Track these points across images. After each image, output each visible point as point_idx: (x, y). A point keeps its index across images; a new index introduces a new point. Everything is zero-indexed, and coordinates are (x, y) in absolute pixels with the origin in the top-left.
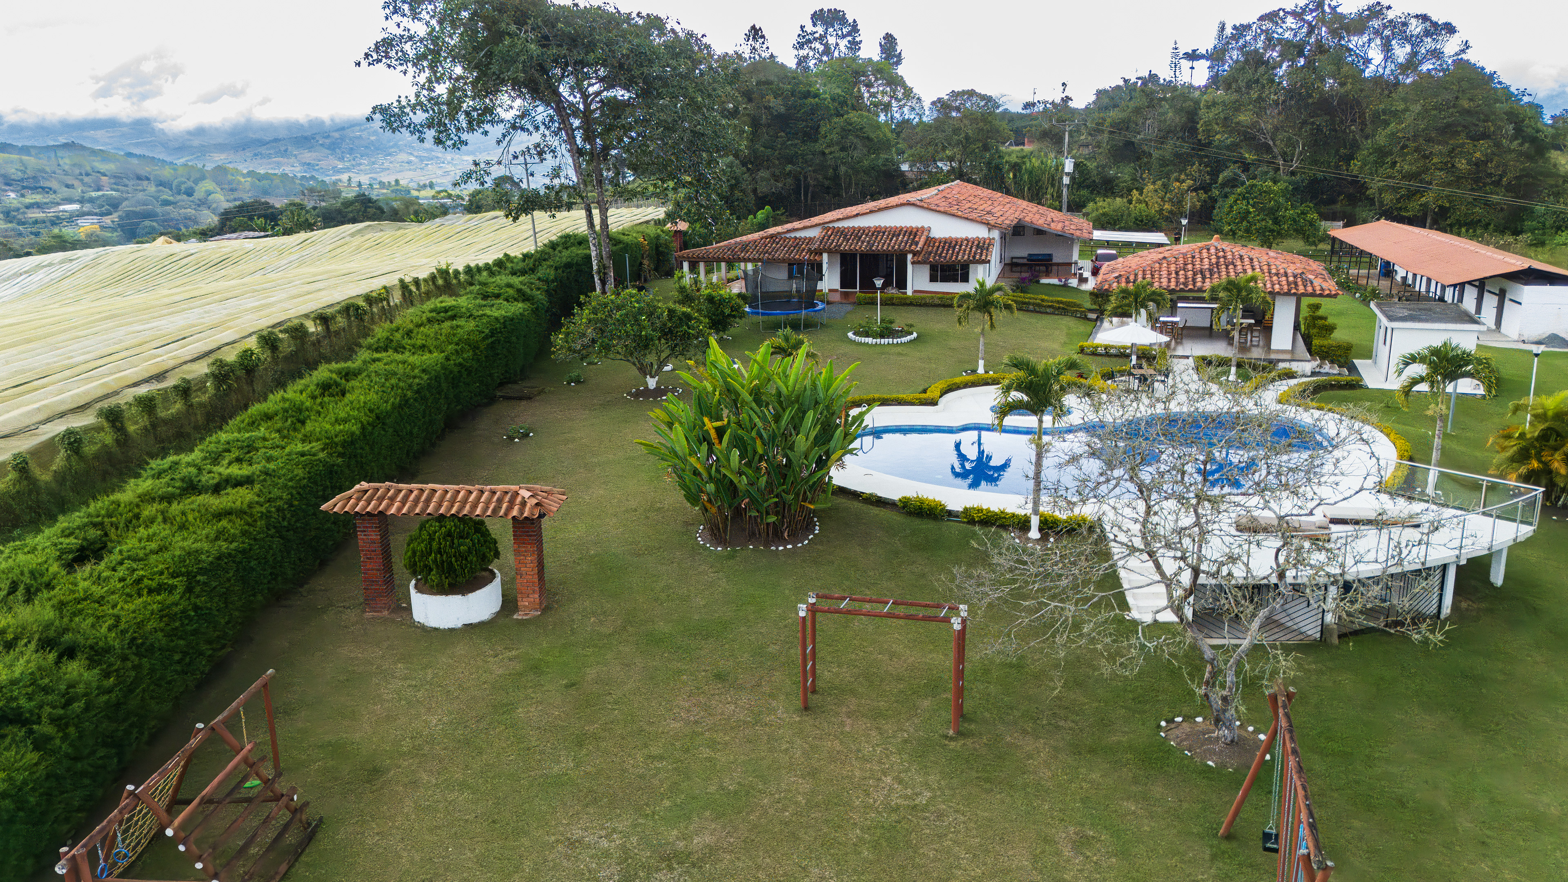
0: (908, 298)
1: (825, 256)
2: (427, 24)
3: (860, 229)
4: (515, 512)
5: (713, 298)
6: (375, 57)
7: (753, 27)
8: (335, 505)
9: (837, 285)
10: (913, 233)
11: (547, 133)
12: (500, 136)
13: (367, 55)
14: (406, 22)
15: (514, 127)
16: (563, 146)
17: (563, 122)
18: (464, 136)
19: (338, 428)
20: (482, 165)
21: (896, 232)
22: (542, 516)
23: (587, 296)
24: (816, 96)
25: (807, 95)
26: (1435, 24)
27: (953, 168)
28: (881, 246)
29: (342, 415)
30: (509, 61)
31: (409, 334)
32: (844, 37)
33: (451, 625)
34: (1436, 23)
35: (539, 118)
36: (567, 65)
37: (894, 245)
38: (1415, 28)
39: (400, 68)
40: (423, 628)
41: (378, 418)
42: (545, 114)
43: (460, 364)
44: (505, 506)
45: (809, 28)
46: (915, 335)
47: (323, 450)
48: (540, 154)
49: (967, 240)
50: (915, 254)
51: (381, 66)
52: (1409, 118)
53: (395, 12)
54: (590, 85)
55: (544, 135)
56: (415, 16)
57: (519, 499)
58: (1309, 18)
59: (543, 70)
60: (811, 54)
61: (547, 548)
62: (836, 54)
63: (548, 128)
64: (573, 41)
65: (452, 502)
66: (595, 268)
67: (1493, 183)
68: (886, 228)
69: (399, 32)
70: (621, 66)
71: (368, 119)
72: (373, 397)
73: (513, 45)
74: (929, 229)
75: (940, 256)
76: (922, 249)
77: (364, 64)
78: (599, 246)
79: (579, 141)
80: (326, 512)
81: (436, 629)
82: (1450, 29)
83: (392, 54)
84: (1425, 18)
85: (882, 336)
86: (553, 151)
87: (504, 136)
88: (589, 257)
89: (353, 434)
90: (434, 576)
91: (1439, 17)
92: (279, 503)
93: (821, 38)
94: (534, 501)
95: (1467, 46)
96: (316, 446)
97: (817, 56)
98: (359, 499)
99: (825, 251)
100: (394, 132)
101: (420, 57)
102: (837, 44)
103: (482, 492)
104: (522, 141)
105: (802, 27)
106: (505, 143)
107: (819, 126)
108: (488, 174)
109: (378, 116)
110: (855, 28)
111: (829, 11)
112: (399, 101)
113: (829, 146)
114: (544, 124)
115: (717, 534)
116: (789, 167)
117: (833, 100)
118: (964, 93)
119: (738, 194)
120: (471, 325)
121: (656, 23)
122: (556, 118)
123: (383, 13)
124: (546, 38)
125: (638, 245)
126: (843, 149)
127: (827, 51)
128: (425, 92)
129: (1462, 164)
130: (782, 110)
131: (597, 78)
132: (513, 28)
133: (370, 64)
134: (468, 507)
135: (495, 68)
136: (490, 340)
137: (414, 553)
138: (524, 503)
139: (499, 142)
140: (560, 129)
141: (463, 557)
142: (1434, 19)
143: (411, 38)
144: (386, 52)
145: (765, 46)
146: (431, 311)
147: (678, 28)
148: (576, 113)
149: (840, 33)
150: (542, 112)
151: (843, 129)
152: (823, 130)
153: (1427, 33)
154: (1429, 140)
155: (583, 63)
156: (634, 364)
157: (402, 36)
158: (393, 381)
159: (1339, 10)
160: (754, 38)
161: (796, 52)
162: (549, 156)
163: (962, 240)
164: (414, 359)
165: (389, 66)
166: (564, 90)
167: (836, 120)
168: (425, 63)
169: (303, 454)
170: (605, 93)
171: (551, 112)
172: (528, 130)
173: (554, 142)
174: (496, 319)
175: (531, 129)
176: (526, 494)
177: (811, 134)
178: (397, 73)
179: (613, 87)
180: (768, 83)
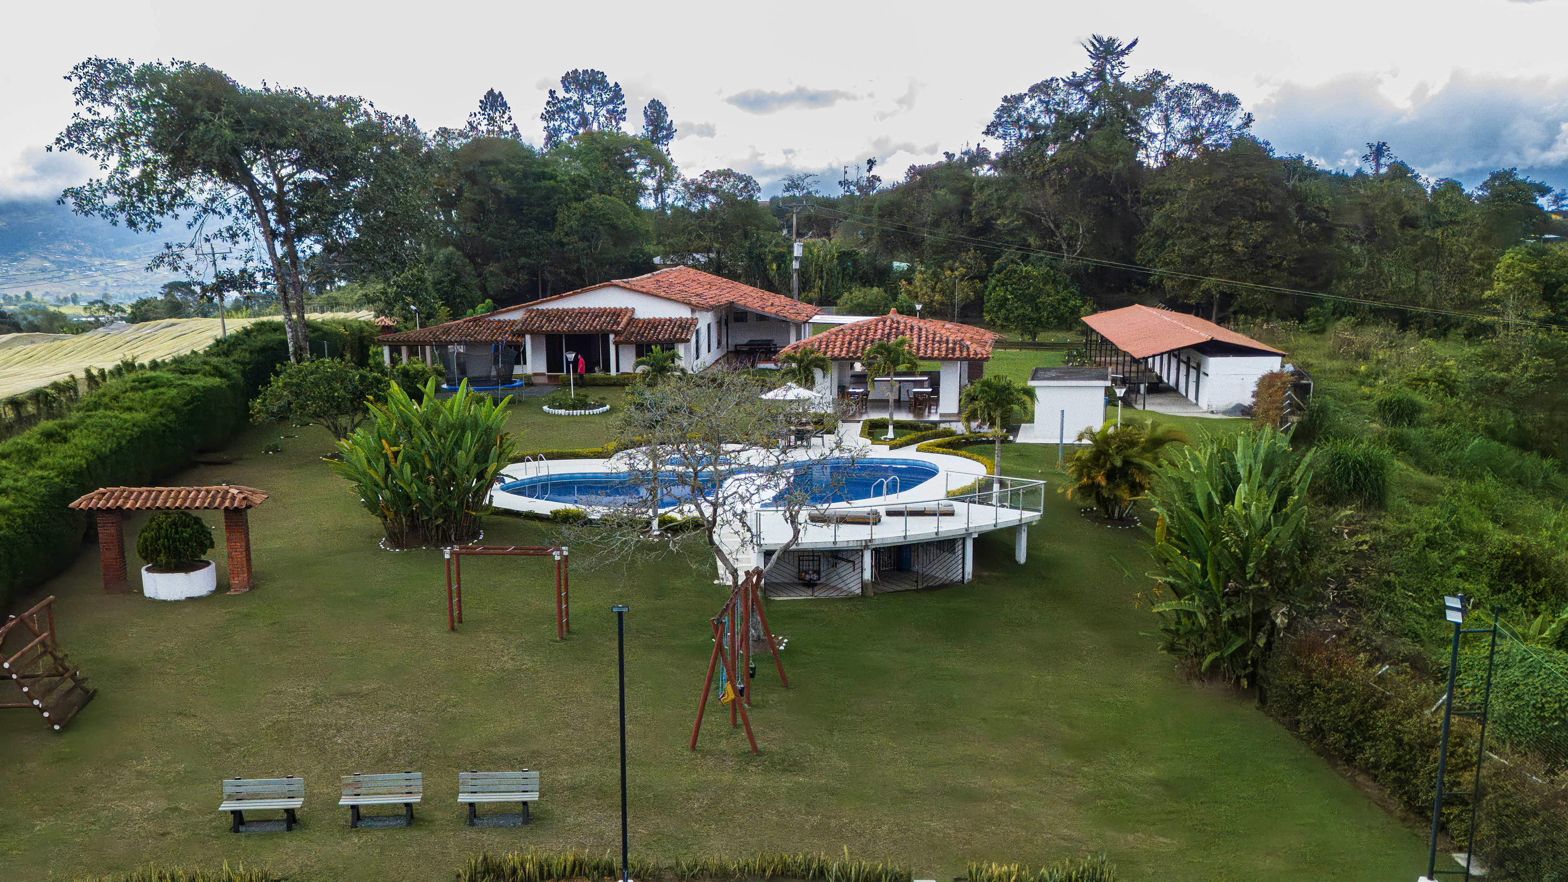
0: (611, 378)
1: (528, 337)
2: (117, 107)
3: (564, 310)
4: (227, 504)
5: (408, 371)
6: (67, 141)
7: (491, 92)
8: (81, 503)
9: (542, 368)
10: (616, 314)
11: (240, 216)
12: (192, 220)
13: (58, 141)
14: (98, 107)
15: (205, 211)
16: (257, 229)
17: (256, 204)
18: (157, 218)
19: (68, 461)
20: (175, 249)
21: (599, 313)
22: (249, 507)
23: (283, 364)
24: (553, 177)
25: (543, 176)
26: (1215, 96)
27: (710, 259)
28: (583, 326)
29: (70, 453)
30: (205, 145)
31: (116, 398)
32: (604, 104)
33: (177, 598)
34: (1217, 95)
35: (231, 202)
36: (259, 148)
37: (597, 324)
38: (1197, 100)
39: (91, 152)
40: (153, 601)
41: (99, 457)
42: (237, 197)
43: (164, 425)
44: (218, 500)
45: (561, 94)
46: (608, 407)
47: (58, 476)
48: (233, 236)
49: (670, 320)
50: (617, 333)
51: (72, 150)
52: (1183, 199)
53: (86, 97)
54: (283, 167)
55: (237, 219)
56: (106, 101)
57: (230, 495)
58: (1090, 88)
59: (237, 153)
60: (564, 125)
61: (252, 537)
62: (595, 127)
63: (241, 211)
64: (266, 125)
65: (176, 498)
66: (291, 349)
67: (1274, 266)
68: (590, 309)
69: (90, 117)
70: (313, 149)
71: (59, 202)
72: (92, 441)
73: (207, 131)
74: (633, 310)
75: (642, 335)
76: (625, 329)
77: (55, 148)
78: (294, 330)
79: (273, 224)
80: (73, 509)
81: (165, 601)
82: (1231, 101)
83: (85, 138)
84: (1204, 89)
85: (575, 408)
86: (246, 234)
87: (196, 219)
88: (284, 343)
89: (81, 466)
90: (163, 558)
91: (1221, 89)
92: (30, 509)
93: (577, 105)
94: (242, 496)
95: (1249, 120)
96: (53, 474)
97: (572, 128)
98: (100, 500)
99: (527, 332)
100: (86, 215)
101: (111, 140)
102: (596, 114)
103: (199, 492)
104: (213, 224)
105: (552, 93)
106: (196, 227)
107: (556, 212)
108: (181, 258)
109: (70, 200)
110: (617, 94)
111: (585, 72)
112: (90, 185)
113: (567, 234)
114: (236, 207)
115: (395, 539)
116: (522, 260)
117: (573, 181)
118: (720, 173)
119: (459, 290)
120: (174, 392)
121: (348, 105)
122: (248, 201)
123: (74, 99)
124: (238, 122)
125: (338, 335)
126: (583, 238)
127: (584, 121)
128: (118, 176)
129: (1238, 246)
130: (513, 193)
131: (289, 161)
132: (207, 114)
133: (61, 149)
134: (188, 501)
135: (190, 153)
136: (191, 406)
137: (145, 540)
138: (233, 498)
139: (190, 226)
140: (252, 212)
141: (186, 542)
142: (1215, 90)
143: (102, 123)
144: (77, 137)
145: (506, 116)
146: (134, 381)
147: (371, 110)
148: (269, 195)
149: (599, 99)
150: (234, 194)
151: (584, 216)
152: (560, 217)
153: (1208, 106)
154: (1206, 221)
155: (274, 147)
156: (328, 427)
157: (94, 121)
158: (109, 430)
159: (1122, 79)
160: (492, 106)
161: (545, 124)
162: (241, 239)
163: (666, 320)
164: (126, 416)
165: (81, 151)
166: (257, 172)
167: (575, 205)
168: (114, 146)
169: (42, 478)
170: (298, 176)
171: (244, 195)
172: (220, 213)
173: (248, 225)
174: (196, 389)
175: (223, 212)
176: (235, 491)
177: (548, 222)
178: (87, 158)
179: (306, 169)
180: (496, 163)
